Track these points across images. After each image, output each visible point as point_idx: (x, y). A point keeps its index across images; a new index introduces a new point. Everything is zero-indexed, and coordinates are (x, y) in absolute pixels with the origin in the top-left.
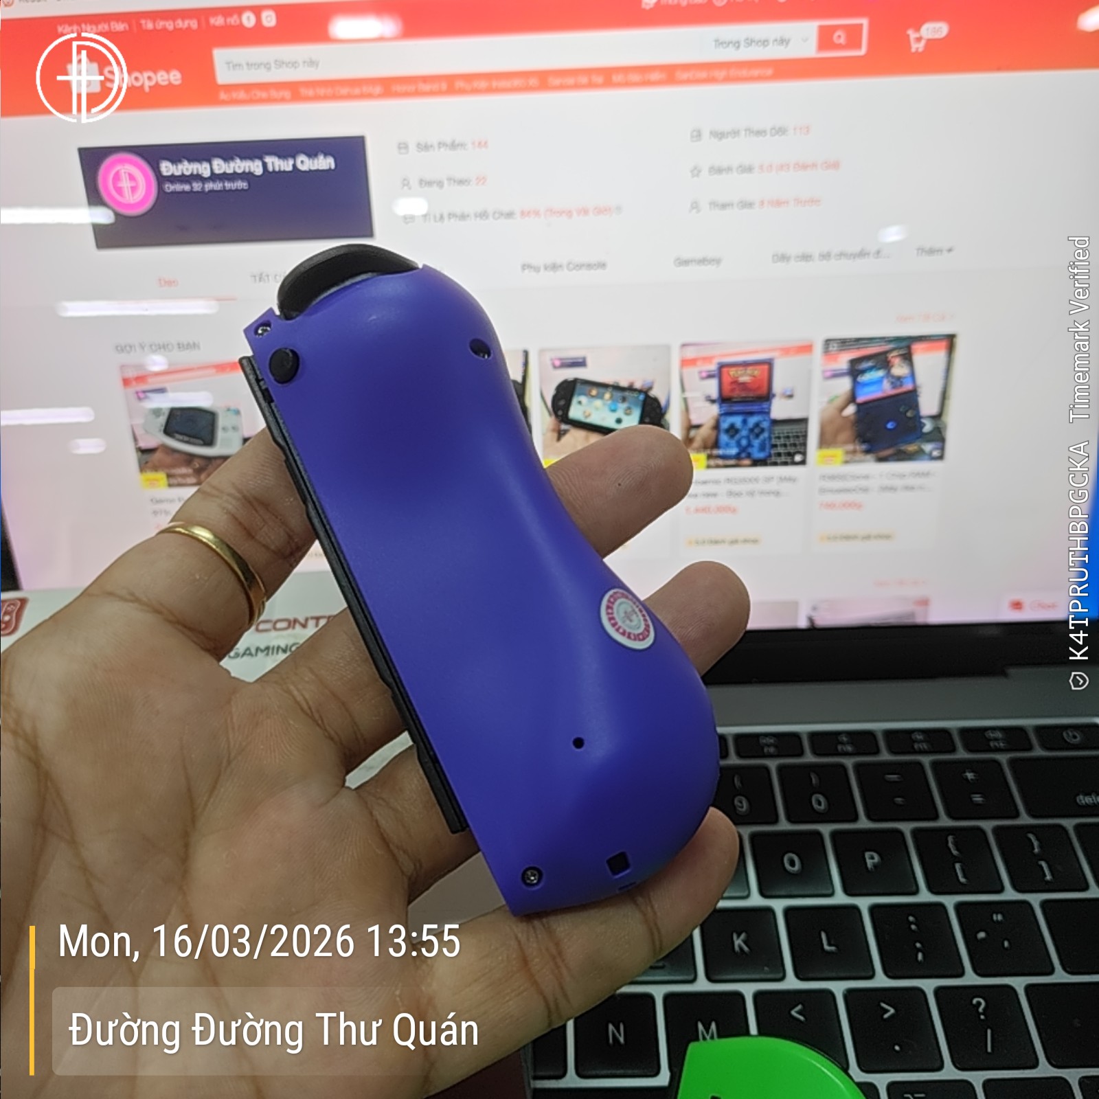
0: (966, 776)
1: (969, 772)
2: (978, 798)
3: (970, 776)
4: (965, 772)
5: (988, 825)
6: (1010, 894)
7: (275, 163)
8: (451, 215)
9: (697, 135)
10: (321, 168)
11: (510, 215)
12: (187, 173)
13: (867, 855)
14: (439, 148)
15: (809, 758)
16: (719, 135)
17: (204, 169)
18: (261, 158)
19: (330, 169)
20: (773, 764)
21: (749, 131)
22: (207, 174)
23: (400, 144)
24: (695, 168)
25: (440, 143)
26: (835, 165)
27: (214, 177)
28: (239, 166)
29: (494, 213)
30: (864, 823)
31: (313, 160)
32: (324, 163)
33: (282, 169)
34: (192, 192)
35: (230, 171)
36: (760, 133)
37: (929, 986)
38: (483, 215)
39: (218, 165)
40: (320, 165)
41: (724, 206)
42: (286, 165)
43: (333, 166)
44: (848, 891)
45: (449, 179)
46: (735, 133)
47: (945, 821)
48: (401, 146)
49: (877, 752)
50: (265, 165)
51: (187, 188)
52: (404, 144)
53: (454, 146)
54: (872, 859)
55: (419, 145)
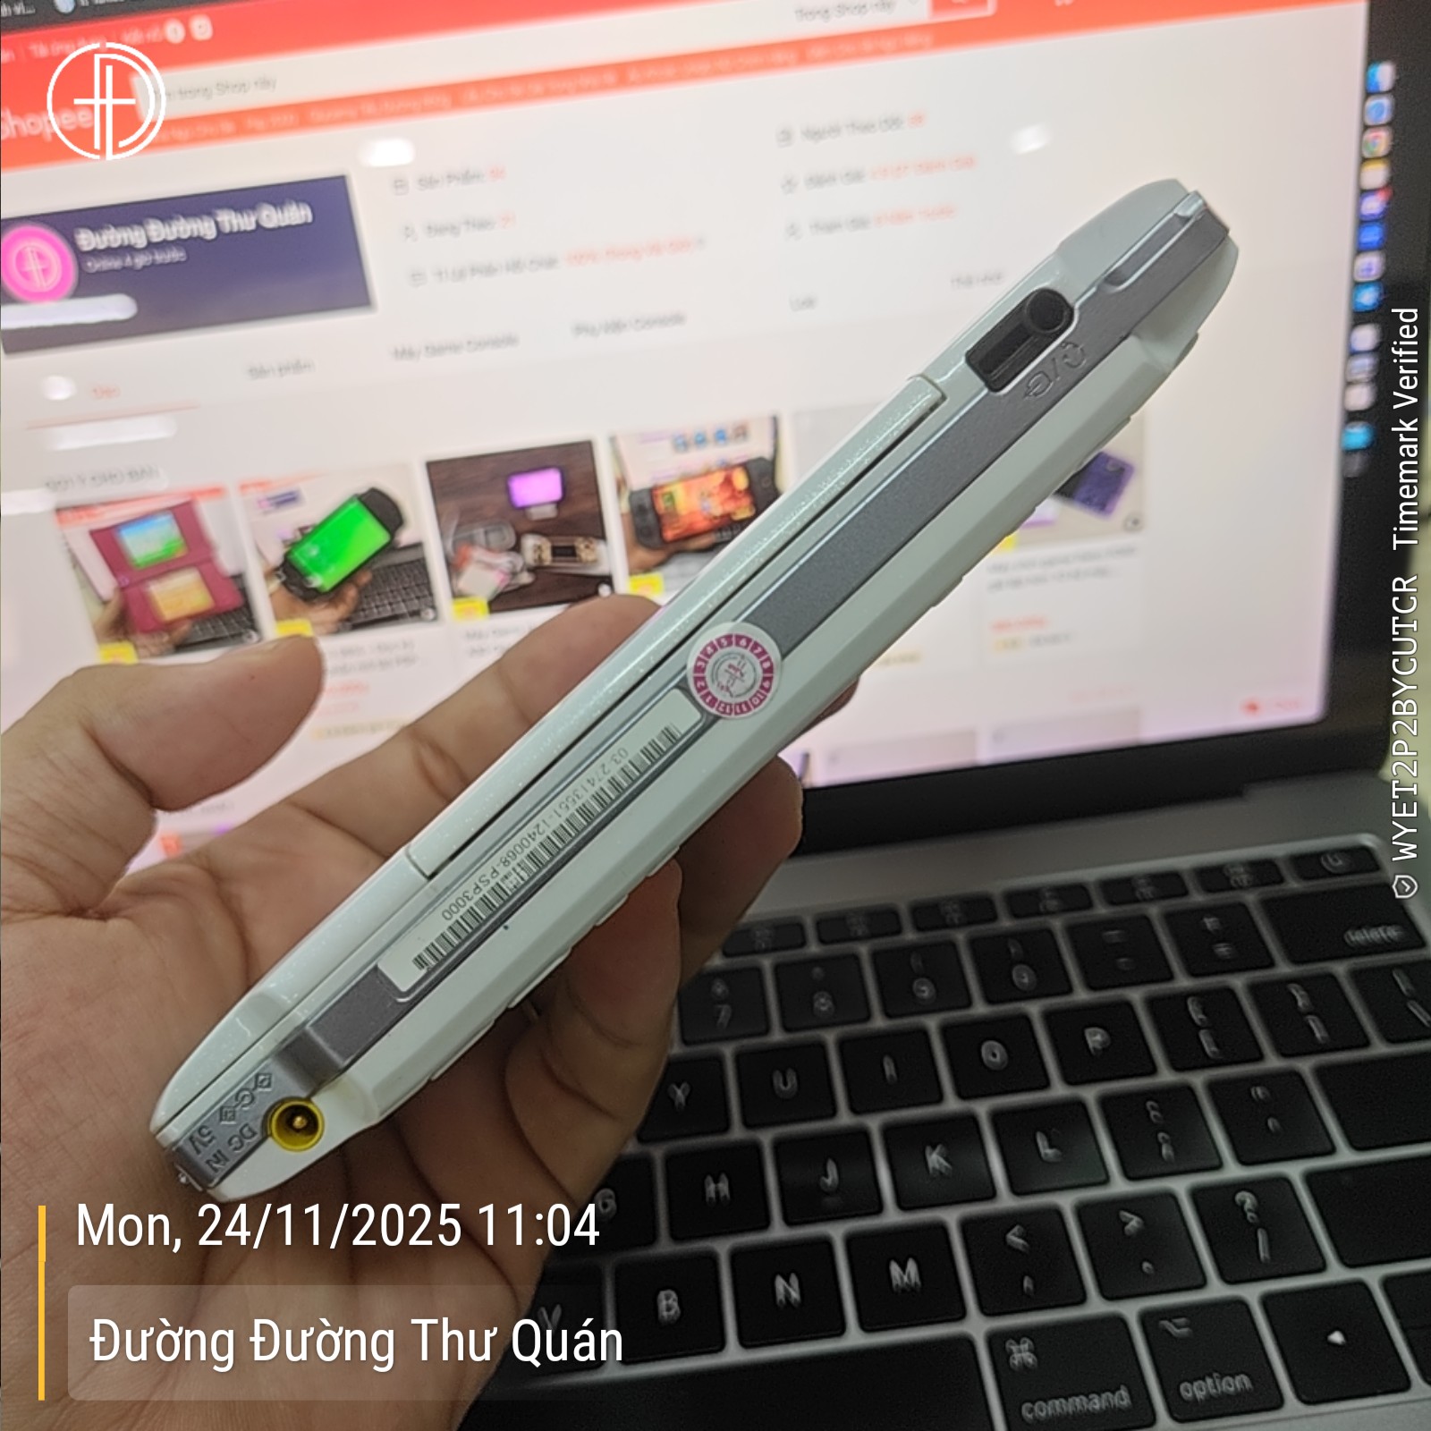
0: (1204, 924)
1: (1209, 917)
2: (1223, 950)
3: (1210, 923)
4: (1202, 919)
5: (1238, 982)
6: (1273, 1062)
7: (233, 221)
8: (474, 270)
9: (786, 136)
10: (294, 223)
11: (551, 263)
12: (115, 245)
13: (1088, 1032)
14: (450, 182)
15: (1006, 923)
16: (814, 134)
17: (136, 237)
18: (210, 214)
19: (306, 224)
20: (960, 937)
21: (854, 126)
22: (142, 243)
23: (396, 182)
24: (789, 182)
25: (449, 177)
26: (967, 162)
27: (151, 246)
28: (183, 228)
29: (532, 262)
30: (1081, 995)
31: (282, 212)
32: (297, 214)
33: (243, 228)
34: (124, 268)
35: (171, 238)
36: (867, 127)
37: (1180, 1186)
38: (515, 266)
39: (156, 230)
40: (293, 218)
41: (831, 227)
42: (245, 222)
43: (310, 219)
44: (1070, 1080)
45: (467, 223)
46: (835, 130)
47: (1183, 982)
48: (399, 184)
49: (1090, 905)
50: (217, 224)
51: (116, 264)
52: (401, 181)
53: (467, 177)
54: (1095, 1038)
55: (421, 181)
